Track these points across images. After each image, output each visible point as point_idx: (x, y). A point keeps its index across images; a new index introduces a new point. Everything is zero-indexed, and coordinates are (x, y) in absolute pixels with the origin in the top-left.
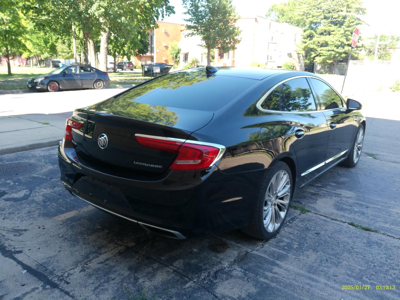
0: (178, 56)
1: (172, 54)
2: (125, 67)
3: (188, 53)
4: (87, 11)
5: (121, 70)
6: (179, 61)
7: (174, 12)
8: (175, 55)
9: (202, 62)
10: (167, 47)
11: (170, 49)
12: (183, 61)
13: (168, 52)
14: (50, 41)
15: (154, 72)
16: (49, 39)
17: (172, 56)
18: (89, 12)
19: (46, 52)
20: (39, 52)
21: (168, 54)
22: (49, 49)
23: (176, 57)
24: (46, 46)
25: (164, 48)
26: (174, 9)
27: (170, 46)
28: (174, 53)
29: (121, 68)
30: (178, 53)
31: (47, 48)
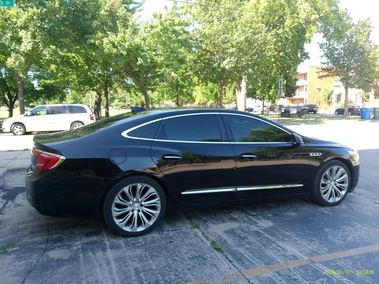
0: (331, 97)
1: (324, 96)
2: (276, 110)
3: (341, 94)
4: (220, 66)
5: (273, 112)
6: (331, 102)
7: (309, 58)
8: (327, 97)
9: (356, 102)
10: (319, 90)
11: (323, 90)
12: (336, 102)
13: (320, 94)
14: (215, 91)
15: (291, 113)
16: (214, 89)
17: (324, 97)
18: (221, 66)
19: (212, 99)
20: (206, 99)
21: (320, 96)
22: (213, 97)
23: (329, 98)
24: (212, 94)
25: (317, 90)
26: (308, 55)
27: (322, 89)
28: (327, 95)
29: (272, 111)
30: (331, 94)
31: (213, 96)
